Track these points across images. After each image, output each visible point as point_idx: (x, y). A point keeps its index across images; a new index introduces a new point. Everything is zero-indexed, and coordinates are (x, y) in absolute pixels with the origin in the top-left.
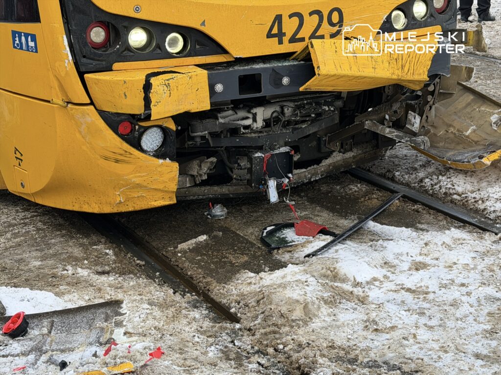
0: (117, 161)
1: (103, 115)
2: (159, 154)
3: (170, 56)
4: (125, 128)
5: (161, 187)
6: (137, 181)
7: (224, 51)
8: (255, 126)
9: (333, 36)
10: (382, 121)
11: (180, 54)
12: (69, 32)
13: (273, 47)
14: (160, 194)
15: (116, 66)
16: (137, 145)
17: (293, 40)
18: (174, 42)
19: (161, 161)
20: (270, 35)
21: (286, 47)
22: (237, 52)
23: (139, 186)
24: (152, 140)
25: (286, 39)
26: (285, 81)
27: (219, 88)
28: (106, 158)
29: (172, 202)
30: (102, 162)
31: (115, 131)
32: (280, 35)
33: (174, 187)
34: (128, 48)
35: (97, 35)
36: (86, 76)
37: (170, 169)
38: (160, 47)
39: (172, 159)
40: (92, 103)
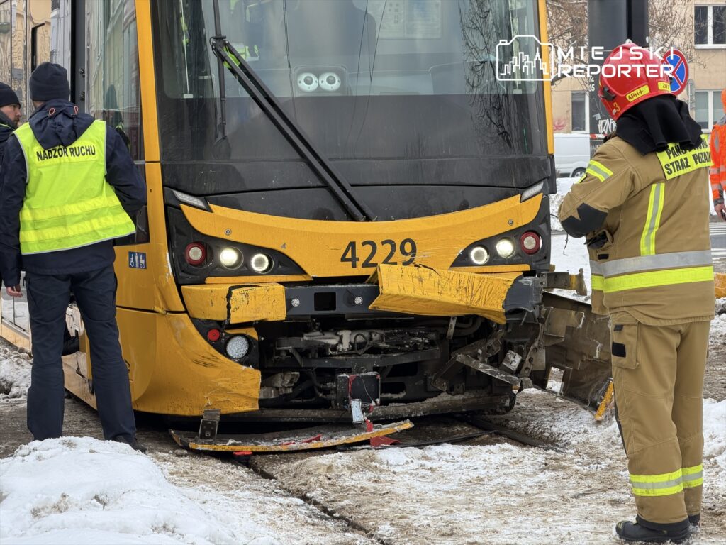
0: (206, 365)
1: (195, 321)
2: (244, 361)
3: (255, 274)
4: (213, 335)
5: (245, 393)
6: (223, 385)
7: (303, 272)
8: (341, 347)
9: (405, 264)
10: (476, 357)
11: (266, 272)
12: (171, 249)
13: (346, 270)
14: (244, 401)
15: (208, 280)
16: (224, 352)
17: (366, 265)
18: (260, 262)
19: (244, 367)
20: (344, 259)
21: (359, 271)
22: (314, 272)
23: (224, 390)
24: (237, 347)
25: (359, 264)
26: (358, 300)
27: (296, 302)
28: (197, 362)
29: (254, 409)
30: (193, 365)
31: (205, 337)
32: (354, 260)
33: (257, 393)
34: (219, 265)
35: (195, 253)
36: (182, 287)
37: (253, 376)
38: (247, 265)
39: (255, 367)
40: (186, 312)
